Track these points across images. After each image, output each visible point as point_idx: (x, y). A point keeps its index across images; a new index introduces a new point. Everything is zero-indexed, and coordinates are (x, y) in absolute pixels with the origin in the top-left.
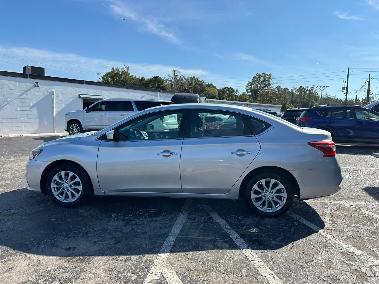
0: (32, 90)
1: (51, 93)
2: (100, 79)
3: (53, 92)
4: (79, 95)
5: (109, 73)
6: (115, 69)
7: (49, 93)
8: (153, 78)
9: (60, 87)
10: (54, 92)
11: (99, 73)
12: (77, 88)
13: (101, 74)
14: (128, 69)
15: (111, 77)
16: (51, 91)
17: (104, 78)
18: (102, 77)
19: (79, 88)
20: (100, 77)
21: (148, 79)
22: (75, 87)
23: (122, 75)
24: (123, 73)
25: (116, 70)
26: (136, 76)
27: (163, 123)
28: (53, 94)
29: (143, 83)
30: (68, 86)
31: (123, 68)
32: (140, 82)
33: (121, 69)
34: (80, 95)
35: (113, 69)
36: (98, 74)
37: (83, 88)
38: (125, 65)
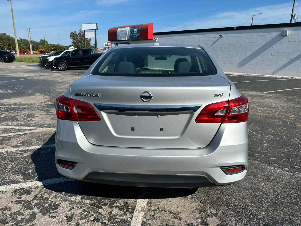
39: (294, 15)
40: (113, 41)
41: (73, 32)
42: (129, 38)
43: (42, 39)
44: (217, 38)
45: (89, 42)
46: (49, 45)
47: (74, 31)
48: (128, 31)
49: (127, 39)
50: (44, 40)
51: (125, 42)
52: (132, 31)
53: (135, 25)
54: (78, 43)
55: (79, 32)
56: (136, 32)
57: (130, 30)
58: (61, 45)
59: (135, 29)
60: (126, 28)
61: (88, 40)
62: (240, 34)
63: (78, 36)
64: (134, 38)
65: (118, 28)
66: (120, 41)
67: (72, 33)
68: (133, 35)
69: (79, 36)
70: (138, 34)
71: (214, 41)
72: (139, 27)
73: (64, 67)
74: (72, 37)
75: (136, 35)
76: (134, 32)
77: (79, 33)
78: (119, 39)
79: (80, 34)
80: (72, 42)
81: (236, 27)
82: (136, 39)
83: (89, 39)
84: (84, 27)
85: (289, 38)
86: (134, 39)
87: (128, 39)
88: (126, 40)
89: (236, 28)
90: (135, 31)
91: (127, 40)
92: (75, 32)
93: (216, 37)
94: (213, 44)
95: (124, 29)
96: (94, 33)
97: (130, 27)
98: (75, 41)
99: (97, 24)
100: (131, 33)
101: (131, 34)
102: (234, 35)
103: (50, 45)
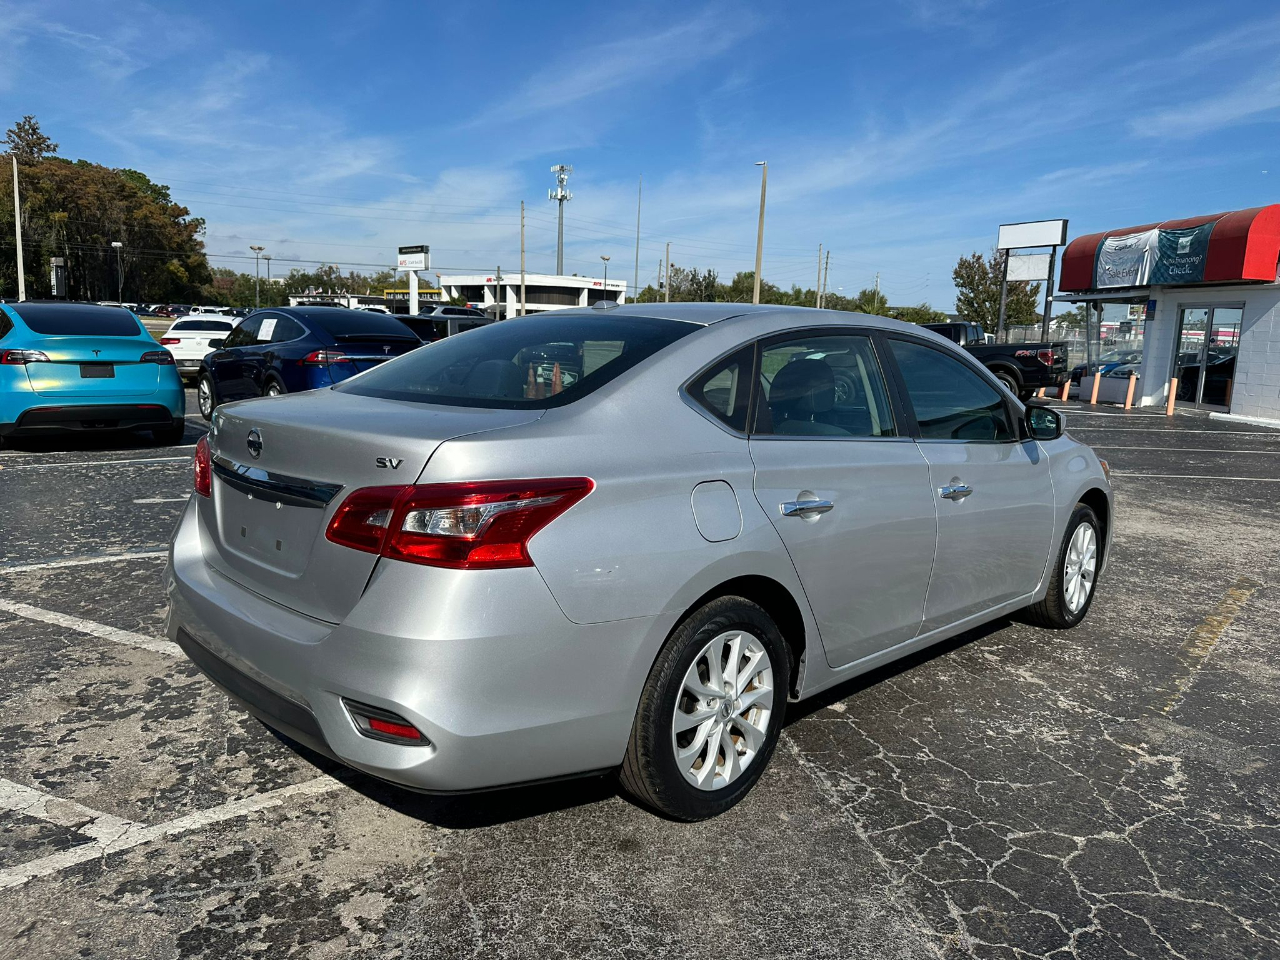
40: (1077, 291)
41: (970, 258)
42: (1149, 279)
43: (869, 288)
45: (1031, 297)
46: (890, 309)
47: (974, 256)
48: (1147, 248)
49: (1137, 284)
50: (874, 294)
51: (1132, 294)
52: (1167, 247)
53: (1187, 221)
54: (984, 301)
55: (995, 259)
56: (1187, 250)
57: (1160, 241)
58: (931, 311)
59: (1185, 235)
60: (1144, 236)
61: (1028, 288)
63: (987, 274)
64: (1173, 277)
65: (1108, 236)
66: (1109, 290)
67: (963, 264)
68: (1171, 265)
69: (991, 275)
70: (1196, 260)
72: (1206, 227)
73: (845, 393)
74: (962, 277)
75: (1184, 265)
76: (1176, 249)
77: (993, 262)
78: (1107, 282)
79: (997, 264)
80: (959, 300)
82: (1181, 283)
83: (1035, 284)
84: (1009, 238)
86: (1174, 283)
87: (1145, 283)
88: (1134, 288)
90: (1184, 247)
91: (1141, 287)
92: (979, 258)
95: (1131, 240)
96: (1048, 259)
97: (1163, 228)
98: (972, 295)
99: (1065, 223)
100: (1163, 255)
101: (1160, 259)
103: (893, 308)
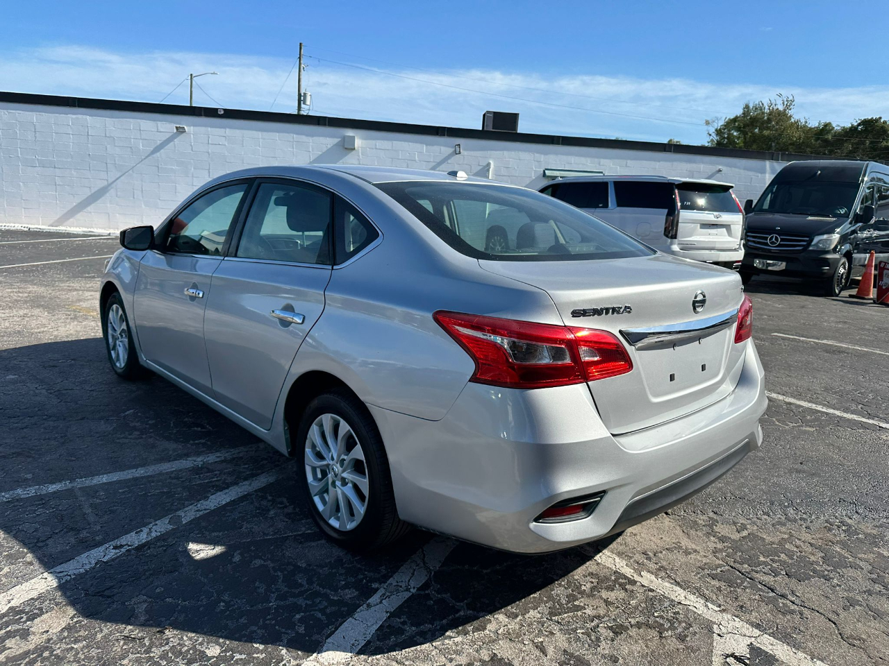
0: (449, 161)
1: (485, 167)
2: (710, 135)
3: (489, 165)
4: (544, 172)
5: (735, 120)
6: (751, 107)
7: (481, 167)
8: (859, 125)
9: (505, 153)
10: (492, 166)
11: (710, 122)
12: (541, 154)
13: (714, 122)
14: (789, 104)
15: (738, 129)
16: (485, 164)
17: (721, 132)
18: (716, 130)
19: (546, 154)
20: (712, 130)
21: (844, 129)
22: (538, 153)
23: (769, 120)
24: (771, 116)
25: (756, 109)
26: (806, 122)
27: (671, 244)
28: (488, 170)
29: (826, 141)
30: (521, 150)
31: (773, 102)
32: (817, 139)
33: (767, 107)
34: (546, 171)
35: (747, 107)
36: (707, 123)
37: (556, 154)
38: (780, 95)
39: (305, 94)
44: (168, 136)
62: (238, 132)
71: (159, 142)
81: (225, 110)
85: (359, 156)
89: (222, 112)
93: (162, 130)
94: (153, 152)
102: (220, 131)
